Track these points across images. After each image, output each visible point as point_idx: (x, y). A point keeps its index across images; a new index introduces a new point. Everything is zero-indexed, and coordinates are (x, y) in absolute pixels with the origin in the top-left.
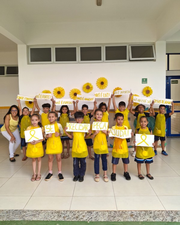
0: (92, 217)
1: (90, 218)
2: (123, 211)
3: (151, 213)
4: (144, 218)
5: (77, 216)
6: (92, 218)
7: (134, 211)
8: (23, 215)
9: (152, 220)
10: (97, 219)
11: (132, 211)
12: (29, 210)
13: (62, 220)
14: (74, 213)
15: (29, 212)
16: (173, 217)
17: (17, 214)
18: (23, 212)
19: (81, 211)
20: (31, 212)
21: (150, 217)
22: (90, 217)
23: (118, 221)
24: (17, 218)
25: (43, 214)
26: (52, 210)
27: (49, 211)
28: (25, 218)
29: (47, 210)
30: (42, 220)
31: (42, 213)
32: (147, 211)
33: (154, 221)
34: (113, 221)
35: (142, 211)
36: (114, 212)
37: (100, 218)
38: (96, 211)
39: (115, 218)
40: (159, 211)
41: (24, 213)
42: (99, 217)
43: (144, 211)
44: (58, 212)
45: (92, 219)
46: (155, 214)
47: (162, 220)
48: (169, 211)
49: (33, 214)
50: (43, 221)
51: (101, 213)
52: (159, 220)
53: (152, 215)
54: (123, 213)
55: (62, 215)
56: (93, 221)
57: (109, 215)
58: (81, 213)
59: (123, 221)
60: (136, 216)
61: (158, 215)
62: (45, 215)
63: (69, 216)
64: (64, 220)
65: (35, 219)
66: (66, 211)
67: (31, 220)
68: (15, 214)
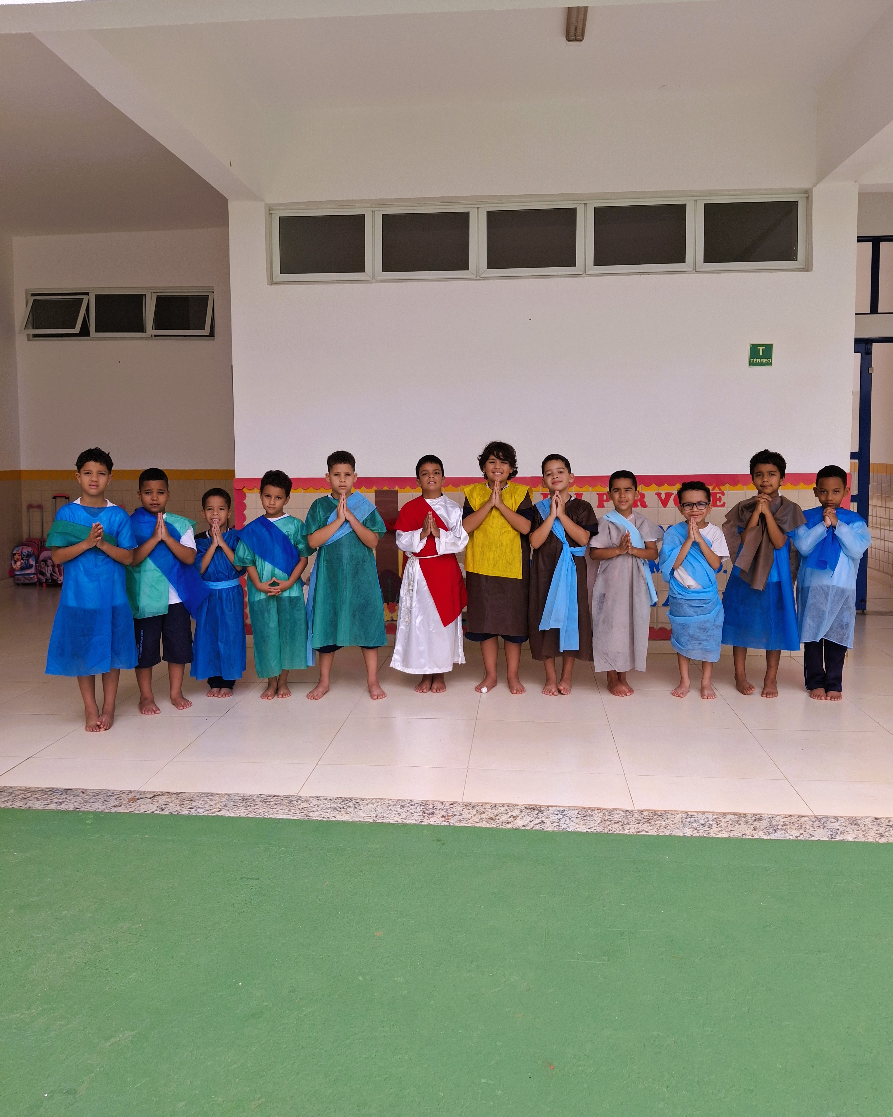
0: (543, 819)
1: (536, 822)
2: (655, 813)
3: (760, 820)
5: (491, 816)
6: (543, 822)
7: (698, 812)
8: (301, 807)
9: (759, 835)
10: (564, 826)
12: (318, 796)
13: (438, 822)
14: (478, 808)
15: (320, 802)
17: (281, 805)
19: (503, 805)
21: (755, 829)
22: (540, 820)
23: (638, 832)
24: (283, 814)
25: (368, 806)
27: (390, 801)
28: (311, 814)
29: (384, 799)
33: (765, 837)
34: (621, 833)
36: (622, 813)
37: (572, 823)
38: (559, 807)
39: (627, 827)
41: (304, 803)
42: (569, 821)
43: (735, 814)
44: (425, 804)
45: (543, 825)
47: (797, 837)
49: (334, 805)
51: (576, 812)
52: (787, 835)
53: (764, 823)
54: (655, 817)
56: (550, 829)
57: (606, 818)
58: (503, 809)
59: (655, 834)
61: (785, 825)
62: (378, 808)
63: (461, 815)
64: (445, 823)
65: (346, 818)
67: (333, 819)
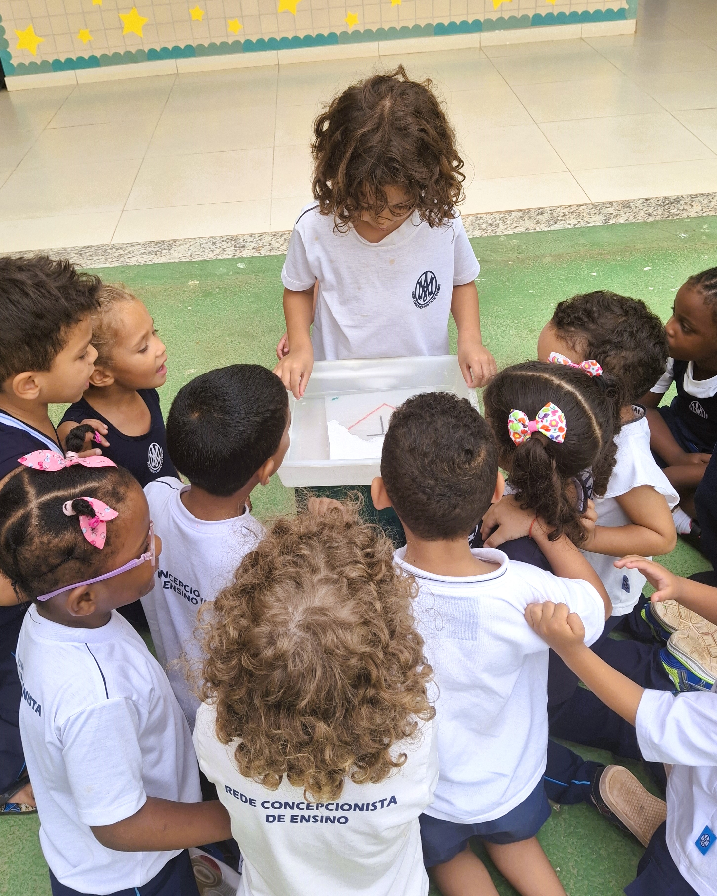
4: (516, 227)
11: (479, 216)
16: (612, 214)
18: (114, 250)
20: (140, 247)
26: (212, 237)
30: (187, 260)
31: (180, 245)
32: (529, 210)
35: (510, 212)
40: (570, 206)
46: (555, 215)
48: (603, 203)
50: (190, 262)
55: (247, 245)
60: (491, 225)
66: (257, 235)
68: (88, 254)
